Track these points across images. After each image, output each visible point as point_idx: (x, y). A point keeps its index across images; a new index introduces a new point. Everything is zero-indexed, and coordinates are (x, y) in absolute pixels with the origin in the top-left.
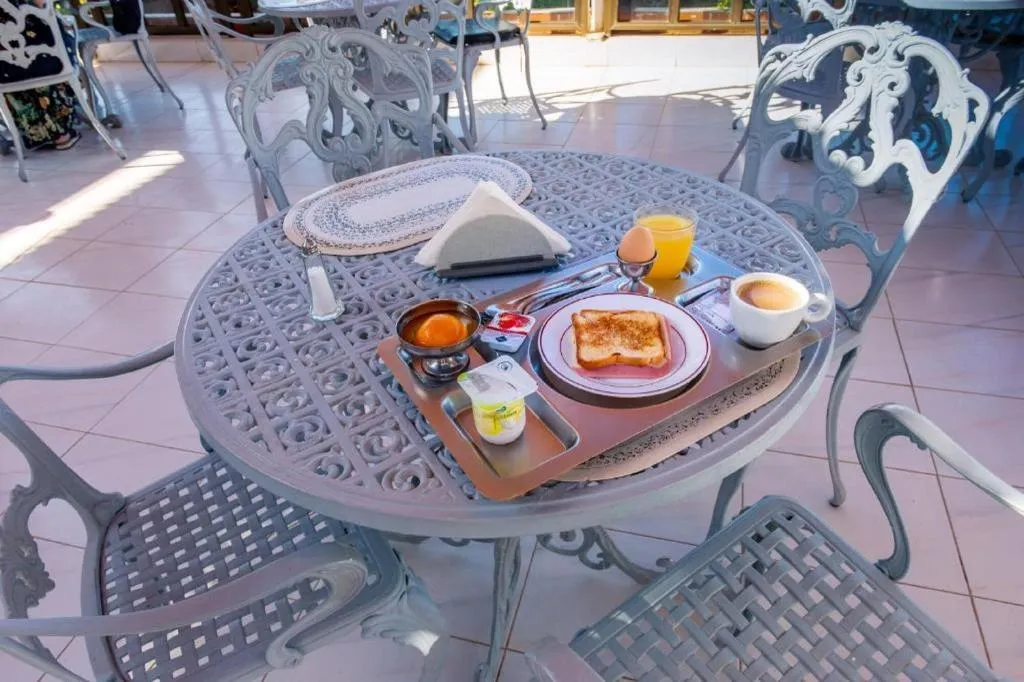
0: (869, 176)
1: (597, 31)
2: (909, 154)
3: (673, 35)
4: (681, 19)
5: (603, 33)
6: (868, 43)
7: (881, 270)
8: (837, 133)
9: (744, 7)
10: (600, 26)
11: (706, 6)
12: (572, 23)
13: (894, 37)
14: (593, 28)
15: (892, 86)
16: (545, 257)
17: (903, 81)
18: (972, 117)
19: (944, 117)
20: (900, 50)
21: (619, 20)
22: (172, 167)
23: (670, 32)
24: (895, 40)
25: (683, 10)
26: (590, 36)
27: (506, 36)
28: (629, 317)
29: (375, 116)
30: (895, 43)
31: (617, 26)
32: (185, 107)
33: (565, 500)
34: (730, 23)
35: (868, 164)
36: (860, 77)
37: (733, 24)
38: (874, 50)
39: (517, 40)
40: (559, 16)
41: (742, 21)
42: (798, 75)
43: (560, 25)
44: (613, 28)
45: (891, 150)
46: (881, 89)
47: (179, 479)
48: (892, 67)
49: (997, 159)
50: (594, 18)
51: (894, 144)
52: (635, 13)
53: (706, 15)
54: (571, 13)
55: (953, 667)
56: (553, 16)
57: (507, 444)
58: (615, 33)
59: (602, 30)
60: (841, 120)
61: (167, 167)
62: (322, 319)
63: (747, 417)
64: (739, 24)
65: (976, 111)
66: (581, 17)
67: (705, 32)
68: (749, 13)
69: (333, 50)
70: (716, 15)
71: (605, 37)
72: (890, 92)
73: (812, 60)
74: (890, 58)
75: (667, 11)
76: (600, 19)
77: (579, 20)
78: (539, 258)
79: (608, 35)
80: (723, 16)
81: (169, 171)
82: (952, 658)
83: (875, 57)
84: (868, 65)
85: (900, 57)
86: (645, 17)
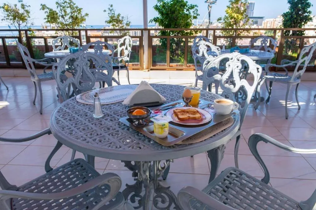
0: (236, 89)
1: (146, 69)
2: (244, 83)
3: (168, 70)
4: (170, 66)
5: (148, 70)
6: (230, 57)
7: (243, 113)
8: (226, 80)
9: (187, 63)
10: (147, 68)
11: (177, 63)
12: (139, 67)
13: (236, 55)
14: (145, 68)
15: (238, 67)
16: (160, 102)
17: (240, 66)
18: (258, 72)
19: (252, 73)
20: (238, 58)
21: (153, 66)
22: (5, 106)
23: (167, 70)
24: (236, 56)
25: (170, 64)
26: (144, 70)
27: (122, 67)
28: (189, 110)
29: (95, 78)
30: (237, 57)
31: (152, 67)
32: (9, 89)
33: (184, 148)
34: (184, 67)
35: (235, 87)
36: (229, 65)
37: (185, 68)
38: (232, 59)
39: (125, 68)
40: (135, 65)
41: (187, 67)
42: (213, 66)
43: (135, 67)
44: (151, 68)
45: (240, 83)
46: (235, 68)
47: (38, 180)
48: (237, 62)
49: (261, 99)
50: (145, 65)
51: (240, 81)
52: (157, 64)
53: (177, 65)
54: (138, 64)
55: (287, 201)
56: (133, 65)
57: (164, 138)
58: (151, 70)
59: (148, 69)
60: (226, 76)
61: (2, 106)
62: (98, 117)
63: (224, 130)
64: (186, 68)
65: (259, 70)
66: (141, 65)
67: (177, 70)
68: (189, 65)
69: (85, 58)
70: (180, 65)
71: (149, 71)
72: (238, 68)
73: (217, 62)
74: (236, 60)
75: (166, 64)
76: (147, 66)
77: (141, 66)
78: (158, 102)
79: (149, 70)
80: (182, 65)
81: (4, 107)
82: (287, 199)
83: (232, 60)
84: (231, 62)
85: (238, 60)
86: (160, 66)
